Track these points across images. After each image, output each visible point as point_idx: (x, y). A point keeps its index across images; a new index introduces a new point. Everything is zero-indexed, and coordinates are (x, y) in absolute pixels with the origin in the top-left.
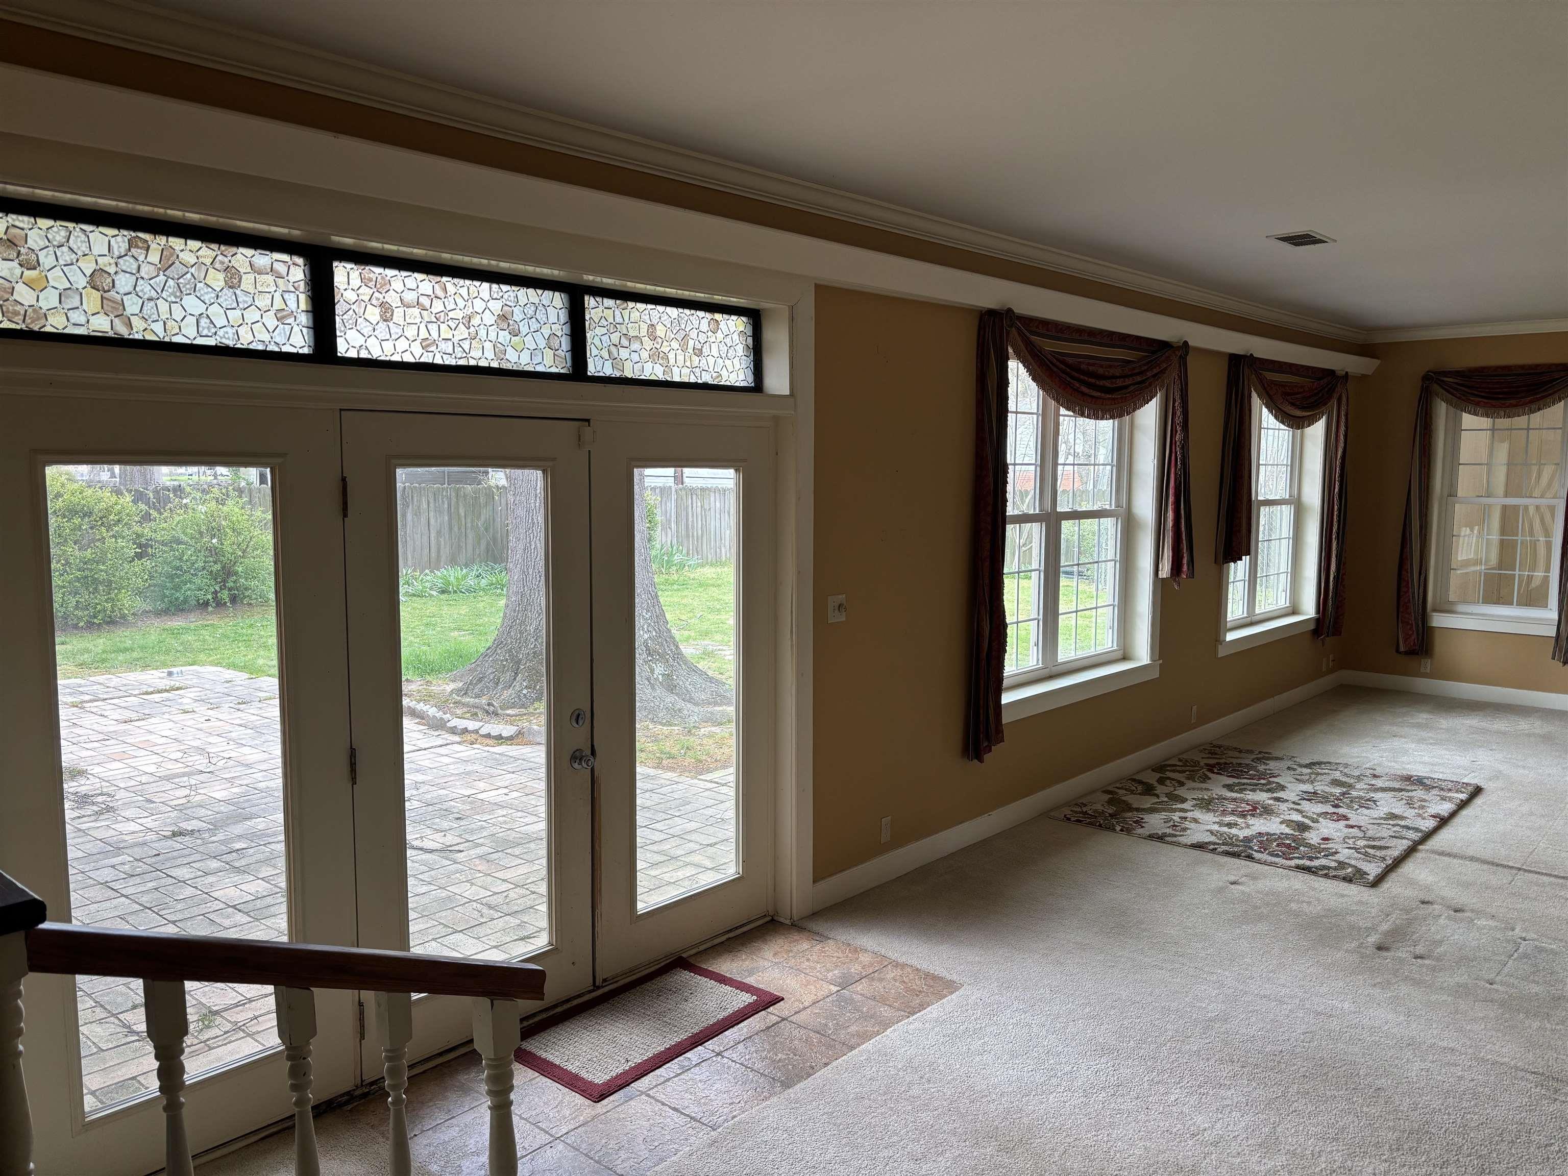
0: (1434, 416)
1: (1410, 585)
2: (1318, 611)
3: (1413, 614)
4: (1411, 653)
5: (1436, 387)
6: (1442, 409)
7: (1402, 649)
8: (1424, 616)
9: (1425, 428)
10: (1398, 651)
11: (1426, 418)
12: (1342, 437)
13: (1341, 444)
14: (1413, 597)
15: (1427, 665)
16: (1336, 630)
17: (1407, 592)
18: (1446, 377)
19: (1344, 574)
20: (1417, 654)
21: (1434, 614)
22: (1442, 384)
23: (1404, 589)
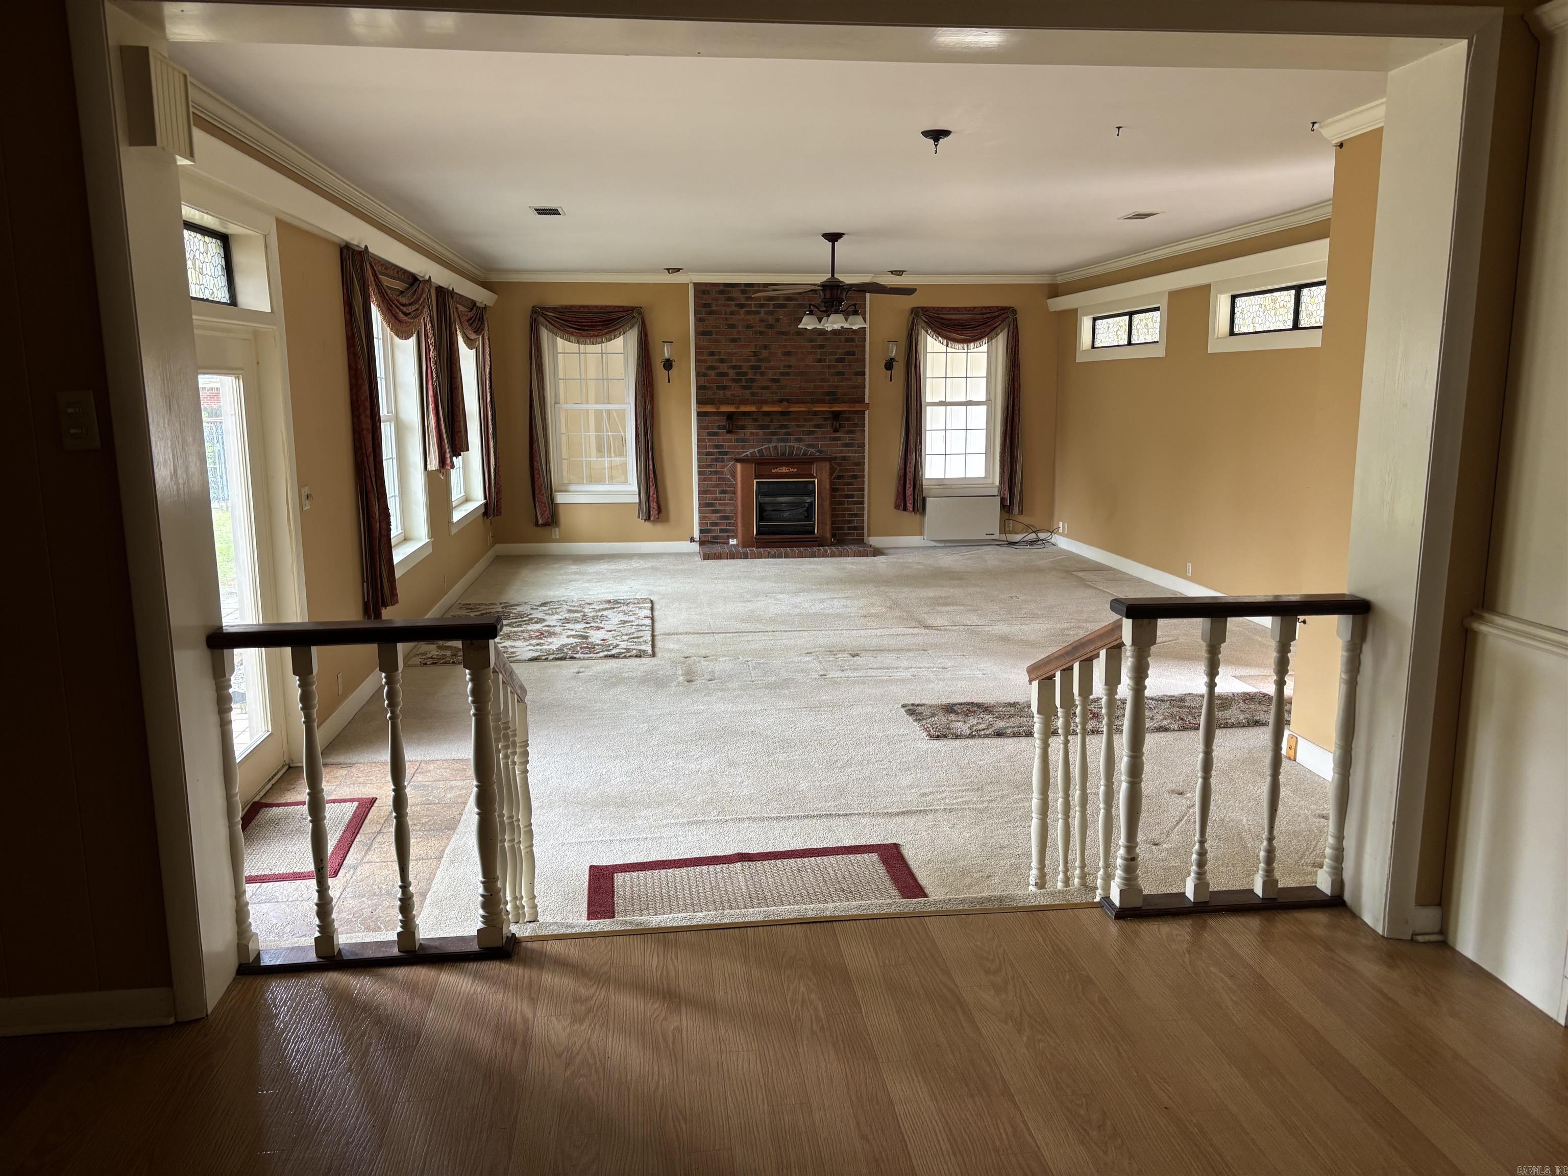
0: (541, 341)
1: (541, 472)
2: (485, 498)
3: (545, 495)
4: (546, 525)
5: (541, 319)
6: (545, 335)
7: (540, 522)
8: (552, 497)
9: (538, 351)
10: (537, 524)
11: (537, 343)
12: (488, 357)
13: (488, 363)
14: (544, 481)
15: (556, 533)
16: (498, 512)
17: (540, 477)
18: (547, 311)
19: (499, 467)
20: (549, 525)
21: (558, 493)
22: (545, 317)
23: (536, 476)
